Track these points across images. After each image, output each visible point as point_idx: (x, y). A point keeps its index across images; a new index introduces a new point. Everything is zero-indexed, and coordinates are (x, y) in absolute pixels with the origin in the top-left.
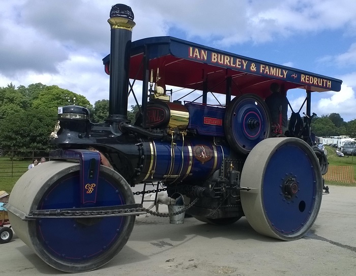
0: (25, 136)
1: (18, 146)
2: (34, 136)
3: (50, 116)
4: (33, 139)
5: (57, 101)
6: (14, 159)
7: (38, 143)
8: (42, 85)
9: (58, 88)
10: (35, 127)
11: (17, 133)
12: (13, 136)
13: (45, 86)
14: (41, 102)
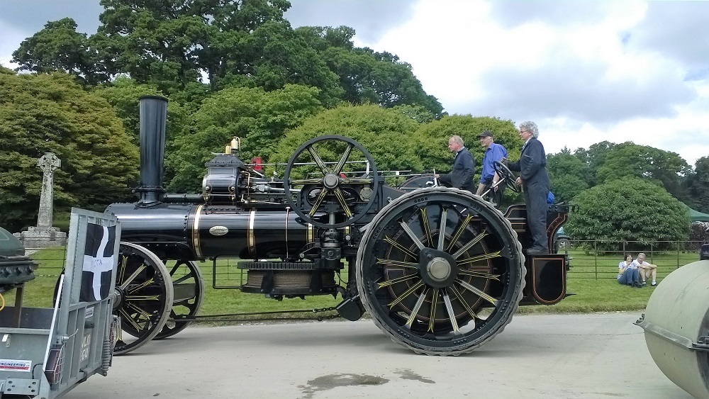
0: (606, 221)
1: (596, 234)
2: (617, 220)
3: (640, 189)
4: (617, 225)
5: (632, 165)
6: (590, 253)
7: (625, 229)
8: (608, 143)
9: (633, 145)
10: (619, 207)
11: (594, 215)
12: (589, 220)
13: (613, 144)
14: (609, 169)
